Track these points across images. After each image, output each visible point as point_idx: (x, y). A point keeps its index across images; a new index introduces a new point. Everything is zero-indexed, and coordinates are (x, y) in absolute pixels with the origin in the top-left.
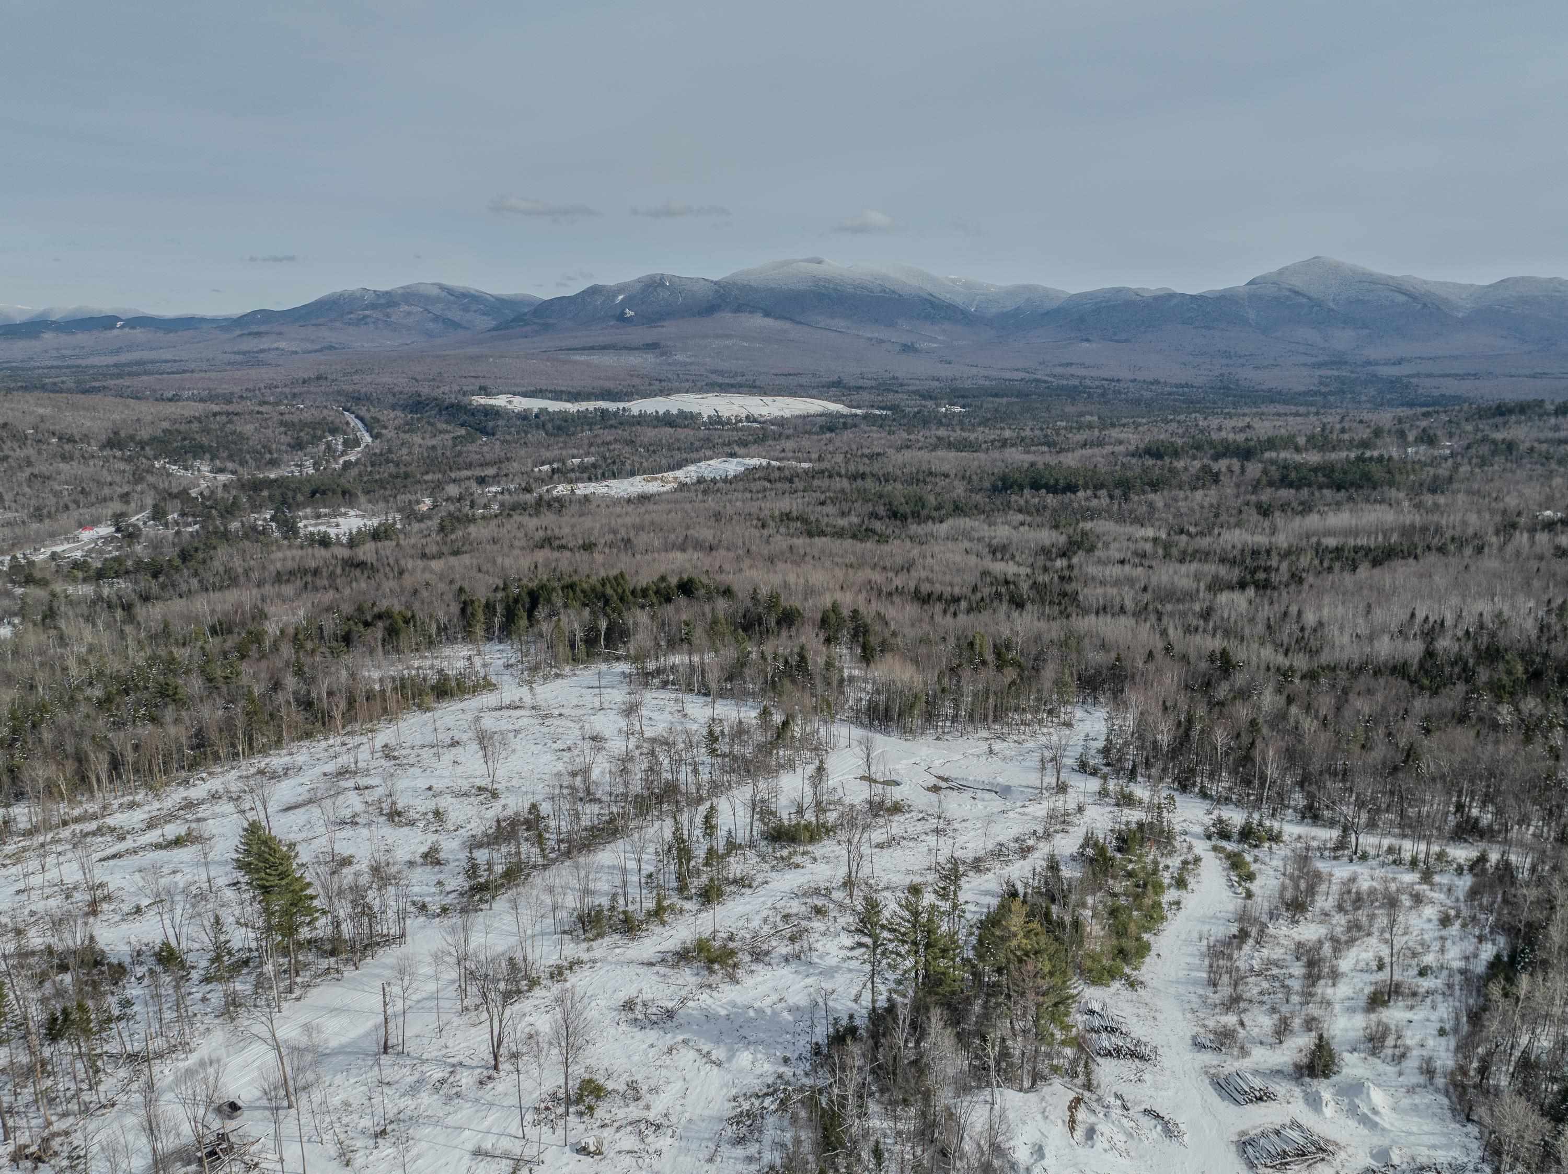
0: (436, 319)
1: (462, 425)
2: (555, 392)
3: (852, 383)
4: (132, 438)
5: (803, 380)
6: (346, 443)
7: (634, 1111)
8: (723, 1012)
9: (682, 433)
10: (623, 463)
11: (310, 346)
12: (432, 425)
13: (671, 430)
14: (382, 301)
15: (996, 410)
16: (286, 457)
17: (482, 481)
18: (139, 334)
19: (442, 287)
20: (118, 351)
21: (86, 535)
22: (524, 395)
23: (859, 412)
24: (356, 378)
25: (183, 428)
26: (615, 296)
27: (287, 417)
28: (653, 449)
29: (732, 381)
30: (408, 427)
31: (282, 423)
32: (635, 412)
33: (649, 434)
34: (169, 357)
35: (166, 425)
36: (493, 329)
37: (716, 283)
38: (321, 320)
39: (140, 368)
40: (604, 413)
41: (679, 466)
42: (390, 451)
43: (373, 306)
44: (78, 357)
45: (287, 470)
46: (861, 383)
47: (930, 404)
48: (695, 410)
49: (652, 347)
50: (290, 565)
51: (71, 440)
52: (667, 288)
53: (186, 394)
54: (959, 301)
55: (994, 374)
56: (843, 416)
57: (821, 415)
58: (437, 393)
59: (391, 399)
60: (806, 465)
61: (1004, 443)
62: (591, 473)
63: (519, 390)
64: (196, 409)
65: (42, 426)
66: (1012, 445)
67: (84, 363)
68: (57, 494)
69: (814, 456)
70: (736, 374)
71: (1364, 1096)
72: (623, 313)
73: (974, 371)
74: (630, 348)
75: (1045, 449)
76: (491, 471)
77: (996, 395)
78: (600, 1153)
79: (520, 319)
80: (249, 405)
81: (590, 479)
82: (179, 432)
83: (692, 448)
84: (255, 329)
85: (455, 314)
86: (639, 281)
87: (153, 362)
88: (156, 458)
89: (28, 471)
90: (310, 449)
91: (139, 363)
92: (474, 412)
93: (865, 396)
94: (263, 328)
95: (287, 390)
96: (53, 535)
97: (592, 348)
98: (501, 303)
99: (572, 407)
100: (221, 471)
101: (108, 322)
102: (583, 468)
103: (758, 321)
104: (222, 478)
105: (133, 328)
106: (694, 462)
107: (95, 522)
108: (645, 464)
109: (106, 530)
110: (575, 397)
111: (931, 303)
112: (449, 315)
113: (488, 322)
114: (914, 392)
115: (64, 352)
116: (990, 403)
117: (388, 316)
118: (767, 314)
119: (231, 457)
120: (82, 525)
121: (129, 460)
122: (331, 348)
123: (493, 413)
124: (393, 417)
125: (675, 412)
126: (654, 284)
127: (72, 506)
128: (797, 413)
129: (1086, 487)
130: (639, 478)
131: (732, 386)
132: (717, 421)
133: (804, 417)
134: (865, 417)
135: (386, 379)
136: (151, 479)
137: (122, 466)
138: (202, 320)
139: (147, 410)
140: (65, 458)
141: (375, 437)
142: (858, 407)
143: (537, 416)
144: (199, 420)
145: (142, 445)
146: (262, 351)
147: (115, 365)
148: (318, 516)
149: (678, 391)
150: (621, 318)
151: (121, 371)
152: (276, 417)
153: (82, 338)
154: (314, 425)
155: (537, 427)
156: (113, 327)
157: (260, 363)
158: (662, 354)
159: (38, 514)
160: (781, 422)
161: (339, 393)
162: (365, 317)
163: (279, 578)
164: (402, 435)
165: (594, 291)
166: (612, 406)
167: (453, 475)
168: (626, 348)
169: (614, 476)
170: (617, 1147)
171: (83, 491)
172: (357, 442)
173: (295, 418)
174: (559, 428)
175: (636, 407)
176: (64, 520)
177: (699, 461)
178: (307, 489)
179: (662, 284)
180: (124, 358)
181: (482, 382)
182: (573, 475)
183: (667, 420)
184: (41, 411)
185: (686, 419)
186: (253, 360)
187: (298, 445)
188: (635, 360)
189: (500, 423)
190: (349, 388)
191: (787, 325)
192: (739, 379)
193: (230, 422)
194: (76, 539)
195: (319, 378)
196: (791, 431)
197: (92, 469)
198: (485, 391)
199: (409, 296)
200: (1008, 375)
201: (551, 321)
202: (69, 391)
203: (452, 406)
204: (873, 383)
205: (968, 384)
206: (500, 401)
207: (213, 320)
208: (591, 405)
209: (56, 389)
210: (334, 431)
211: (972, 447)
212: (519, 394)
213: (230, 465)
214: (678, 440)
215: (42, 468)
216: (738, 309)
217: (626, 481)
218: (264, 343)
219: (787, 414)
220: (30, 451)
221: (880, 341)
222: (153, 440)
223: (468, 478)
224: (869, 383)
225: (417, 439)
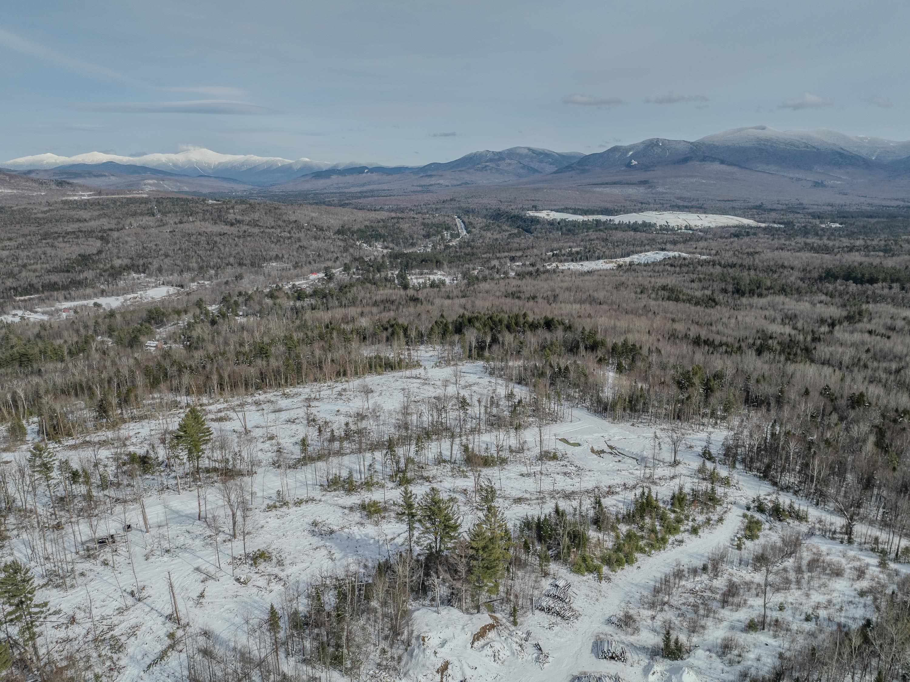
0: (524, 167)
1: (518, 227)
2: (575, 209)
3: (769, 207)
4: (349, 229)
5: (735, 204)
6: (452, 235)
7: (276, 570)
8: (358, 537)
9: (638, 235)
10: (594, 252)
11: (455, 182)
12: (500, 227)
13: (632, 233)
14: (496, 157)
15: (864, 227)
16: (419, 242)
17: (513, 259)
18: (375, 176)
19: (529, 149)
20: (364, 185)
21: (312, 277)
22: (557, 211)
23: (763, 225)
24: (470, 200)
25: (374, 225)
26: (627, 152)
27: (426, 221)
28: (616, 244)
29: (690, 204)
30: (487, 228)
31: (423, 224)
32: (617, 222)
33: (619, 235)
34: (386, 188)
35: (367, 223)
36: (555, 173)
37: (692, 143)
38: (463, 168)
39: (372, 193)
40: (598, 222)
41: (628, 255)
42: (473, 241)
43: (491, 160)
44: (345, 188)
45: (419, 250)
46: (775, 207)
47: (817, 221)
48: (653, 221)
49: (644, 183)
50: (384, 297)
51: (322, 230)
52: (660, 147)
53: (386, 207)
54: (864, 153)
55: (876, 202)
56: (751, 228)
57: (735, 227)
58: (509, 209)
59: (485, 212)
60: (704, 257)
61: (851, 249)
62: (574, 257)
63: (555, 208)
64: (384, 215)
65: (311, 222)
66: (857, 251)
67: (346, 190)
68: (307, 256)
69: (713, 252)
70: (693, 200)
71: (679, 675)
72: (630, 162)
73: (862, 200)
74: (629, 184)
75: (881, 254)
76: (519, 254)
77: (871, 217)
78: (246, 584)
79: (570, 168)
80: (412, 214)
81: (572, 261)
82: (372, 227)
83: (642, 244)
84: (429, 173)
85: (535, 165)
86: (643, 143)
87: (378, 190)
88: (358, 240)
89: (298, 244)
90: (433, 238)
91: (372, 191)
92: (525, 220)
93: (773, 215)
94: (433, 173)
95: (434, 206)
96: (297, 276)
97: (607, 184)
98: (563, 157)
99: (580, 218)
100: (386, 248)
101: (360, 170)
102: (570, 254)
103: (717, 166)
104: (385, 251)
105: (372, 173)
106: (637, 253)
107: (318, 271)
108: (607, 253)
109: (321, 275)
110: (585, 212)
111: (840, 154)
112: (532, 165)
113: (554, 168)
114: (809, 214)
115: (341, 185)
116: (861, 222)
117: (498, 166)
118: (722, 162)
119: (392, 241)
120: (312, 272)
121: (345, 240)
122: (466, 183)
123: (535, 221)
124: (479, 221)
125: (640, 222)
126: (652, 144)
127: (313, 262)
128: (721, 225)
129: (884, 280)
130: (601, 261)
131: (687, 207)
132: (666, 229)
133: (723, 227)
134: (765, 229)
135: (485, 201)
136: (351, 250)
137: (340, 243)
138: (407, 168)
139: (360, 215)
140: (316, 238)
141: (468, 232)
142: (764, 222)
143: (559, 223)
144: (383, 221)
145: (353, 233)
146: (431, 185)
147: (360, 192)
148: (422, 274)
149: (651, 210)
150: (629, 165)
151: (363, 195)
152: (421, 220)
153: (349, 179)
154: (438, 226)
155: (557, 229)
156: (363, 172)
157: (428, 191)
158: (650, 187)
159: (296, 266)
160: (706, 230)
161: (459, 208)
162: (486, 166)
163: (375, 304)
164: (482, 232)
165: (615, 149)
166: (603, 218)
167: (498, 255)
168: (628, 184)
169: (587, 259)
170: (255, 583)
171: (319, 255)
172: (458, 235)
173: (429, 222)
174: (569, 230)
175: (617, 219)
176: (305, 269)
177: (641, 252)
178: (419, 260)
179: (657, 145)
180: (364, 189)
181: (534, 203)
182: (562, 258)
183: (634, 228)
184: (313, 215)
185: (646, 227)
186: (426, 189)
187: (427, 236)
188: (631, 191)
189: (538, 226)
190: (464, 205)
191: (735, 169)
192: (694, 203)
193: (398, 222)
194: (307, 279)
195: (451, 200)
196: (711, 236)
197: (325, 245)
198: (535, 208)
199: (511, 154)
200: (888, 203)
201: (587, 168)
202: (335, 206)
203: (515, 216)
204: (784, 207)
205: (853, 209)
206: (543, 215)
207: (412, 168)
208: (591, 218)
209: (330, 204)
210: (447, 229)
211: (827, 250)
212: (554, 210)
213: (391, 245)
214: (635, 239)
215: (304, 243)
216: (704, 159)
217: (593, 263)
218: (433, 181)
219: (713, 225)
220: (302, 235)
221: (798, 180)
222: (359, 230)
223: (505, 257)
224: (780, 207)
225: (489, 234)
